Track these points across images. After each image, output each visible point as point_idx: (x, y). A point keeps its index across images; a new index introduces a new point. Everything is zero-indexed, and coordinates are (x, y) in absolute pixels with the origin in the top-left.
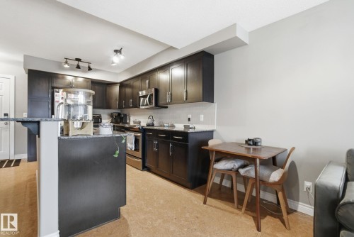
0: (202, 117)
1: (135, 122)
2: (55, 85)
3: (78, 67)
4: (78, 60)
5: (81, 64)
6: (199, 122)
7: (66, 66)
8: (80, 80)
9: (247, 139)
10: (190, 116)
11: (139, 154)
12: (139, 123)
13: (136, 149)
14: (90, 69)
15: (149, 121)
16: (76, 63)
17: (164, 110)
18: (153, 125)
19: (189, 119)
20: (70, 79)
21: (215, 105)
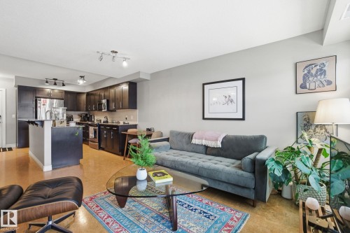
2: (38, 96)
3: (55, 84)
4: (55, 79)
5: (57, 82)
7: (47, 84)
8: (56, 91)
10: (127, 117)
11: (97, 140)
12: (100, 121)
13: (95, 137)
14: (64, 85)
15: (105, 120)
16: (53, 81)
17: (114, 113)
18: (107, 122)
19: (126, 119)
20: (48, 90)
21: (138, 110)
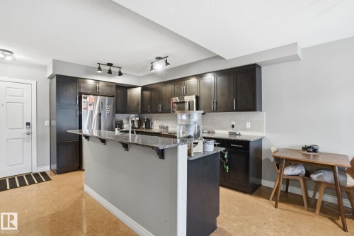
0: (248, 125)
1: (161, 127)
3: (110, 72)
4: (110, 65)
5: (112, 69)
6: (245, 129)
7: (100, 72)
9: (304, 146)
10: (234, 123)
14: (120, 74)
16: (108, 68)
19: (233, 126)
21: (263, 113)
